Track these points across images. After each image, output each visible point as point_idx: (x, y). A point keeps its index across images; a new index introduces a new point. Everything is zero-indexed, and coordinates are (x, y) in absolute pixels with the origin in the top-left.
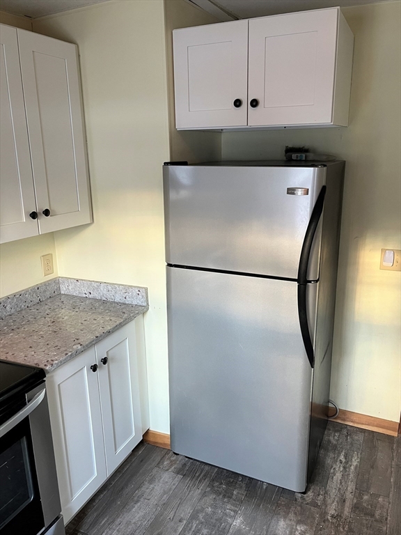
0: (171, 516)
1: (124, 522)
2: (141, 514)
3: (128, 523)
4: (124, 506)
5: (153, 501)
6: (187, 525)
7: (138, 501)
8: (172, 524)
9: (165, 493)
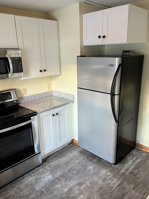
0: (72, 162)
1: (59, 160)
2: (64, 160)
3: (60, 161)
4: (61, 157)
5: (69, 157)
6: (76, 165)
7: (65, 157)
8: (72, 164)
9: (73, 156)
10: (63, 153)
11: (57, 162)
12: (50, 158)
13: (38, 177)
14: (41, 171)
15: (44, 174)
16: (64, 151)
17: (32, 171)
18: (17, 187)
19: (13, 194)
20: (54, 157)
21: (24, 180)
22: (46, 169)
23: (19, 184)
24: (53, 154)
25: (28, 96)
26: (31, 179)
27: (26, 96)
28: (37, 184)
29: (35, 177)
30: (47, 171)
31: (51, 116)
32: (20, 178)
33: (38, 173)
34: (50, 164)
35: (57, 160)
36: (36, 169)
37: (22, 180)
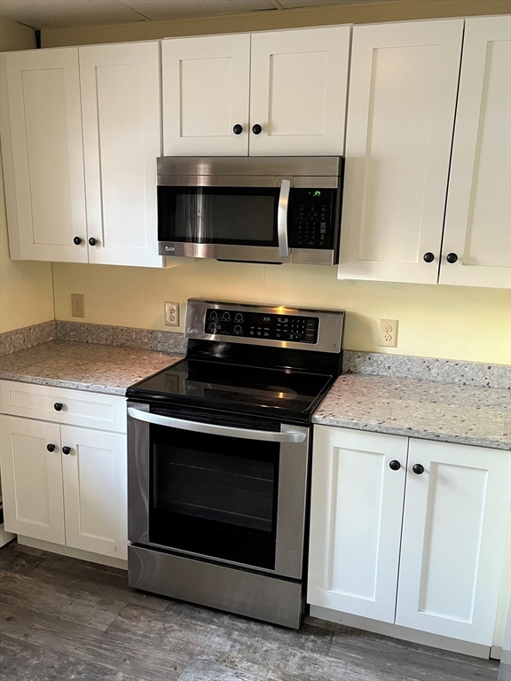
1: (362, 677)
4: (386, 672)
10: (414, 669)
11: (345, 673)
12: (352, 641)
13: (235, 654)
14: (264, 649)
15: (256, 666)
16: (430, 666)
17: (252, 623)
18: (167, 625)
19: (135, 634)
20: (362, 651)
21: (200, 626)
22: (285, 658)
23: (181, 625)
24: (382, 637)
26: (217, 639)
28: (203, 669)
29: (229, 647)
30: (278, 666)
31: (384, 464)
32: (204, 614)
33: (250, 647)
34: (316, 656)
35: (357, 669)
36: (268, 628)
37: (199, 623)
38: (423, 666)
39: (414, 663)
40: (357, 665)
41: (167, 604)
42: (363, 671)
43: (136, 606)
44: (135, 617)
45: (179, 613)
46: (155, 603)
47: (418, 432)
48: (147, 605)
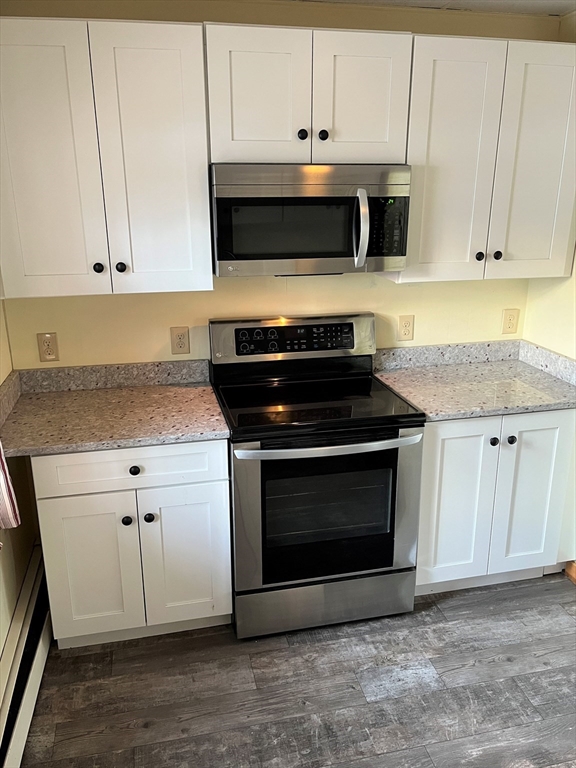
0: (539, 653)
1: (485, 625)
2: (507, 631)
3: (488, 629)
4: (495, 614)
5: (530, 629)
6: (549, 672)
7: (512, 619)
8: (534, 660)
9: (549, 631)
10: (507, 604)
11: (472, 628)
12: (452, 602)
13: (384, 653)
14: (401, 638)
15: (410, 654)
16: (517, 597)
17: (370, 623)
18: (306, 657)
19: (288, 677)
20: (468, 606)
21: (334, 644)
22: (423, 637)
23: (317, 651)
24: (467, 590)
25: (415, 349)
26: (358, 648)
27: (407, 344)
28: (375, 677)
29: (374, 650)
30: (425, 646)
31: (483, 443)
32: (326, 633)
33: (389, 642)
34: (441, 625)
35: (477, 621)
36: (386, 621)
37: (330, 642)
38: (512, 599)
39: (505, 599)
40: (473, 618)
41: (284, 639)
42: (481, 621)
43: (260, 654)
44: (270, 663)
45: (304, 642)
46: (273, 643)
47: (513, 409)
48: (268, 648)
